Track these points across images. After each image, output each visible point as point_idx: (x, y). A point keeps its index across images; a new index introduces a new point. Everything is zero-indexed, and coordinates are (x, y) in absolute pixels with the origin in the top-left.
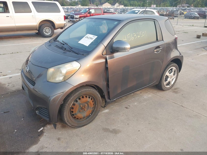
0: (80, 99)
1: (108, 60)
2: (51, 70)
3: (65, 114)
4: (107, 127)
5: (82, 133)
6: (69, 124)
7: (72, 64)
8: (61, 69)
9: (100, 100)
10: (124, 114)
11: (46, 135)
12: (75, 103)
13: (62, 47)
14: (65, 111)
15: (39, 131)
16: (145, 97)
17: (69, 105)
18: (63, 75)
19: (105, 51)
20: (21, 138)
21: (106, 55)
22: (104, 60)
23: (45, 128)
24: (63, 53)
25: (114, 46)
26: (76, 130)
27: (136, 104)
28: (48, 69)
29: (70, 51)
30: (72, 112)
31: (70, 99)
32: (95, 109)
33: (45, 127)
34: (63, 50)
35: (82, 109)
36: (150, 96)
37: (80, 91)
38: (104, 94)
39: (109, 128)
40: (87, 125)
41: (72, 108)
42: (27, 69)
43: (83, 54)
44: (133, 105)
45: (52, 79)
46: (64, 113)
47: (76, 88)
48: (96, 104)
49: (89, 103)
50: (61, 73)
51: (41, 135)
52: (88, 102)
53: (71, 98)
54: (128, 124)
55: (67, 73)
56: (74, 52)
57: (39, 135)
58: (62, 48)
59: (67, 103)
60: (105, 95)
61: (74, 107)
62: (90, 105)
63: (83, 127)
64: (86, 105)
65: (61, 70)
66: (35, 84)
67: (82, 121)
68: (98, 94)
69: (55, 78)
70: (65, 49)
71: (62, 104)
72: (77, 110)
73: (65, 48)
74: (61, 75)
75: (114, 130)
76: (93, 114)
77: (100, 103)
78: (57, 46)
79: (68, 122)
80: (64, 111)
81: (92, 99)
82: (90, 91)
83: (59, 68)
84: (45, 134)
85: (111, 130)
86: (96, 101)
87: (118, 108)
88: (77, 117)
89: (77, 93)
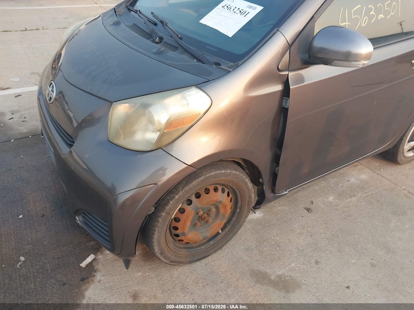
0: (198, 196)
1: (291, 88)
2: (121, 109)
3: (156, 236)
4: (262, 268)
5: (197, 283)
6: (165, 259)
7: (185, 98)
8: (151, 109)
9: (250, 197)
10: (303, 228)
11: (100, 281)
12: (186, 207)
13: (153, 31)
14: (157, 229)
15: (83, 264)
16: (353, 180)
17: (168, 213)
18: (159, 131)
19: (286, 57)
20: (35, 283)
21: (288, 70)
22: (279, 88)
23: (100, 257)
24: (155, 53)
25: (318, 44)
26: (179, 270)
27: (331, 199)
28: (111, 103)
29: (175, 48)
30: (176, 228)
31: (174, 200)
32: (234, 219)
33: (99, 253)
34: (154, 41)
35: (201, 218)
36: (364, 177)
37: (201, 176)
38: (261, 180)
39: (268, 271)
40: (210, 257)
41: (177, 220)
42: (53, 91)
43: (216, 61)
44: (324, 204)
45: (123, 137)
46: (154, 234)
47: (193, 170)
48: (239, 205)
49: (220, 206)
50: (151, 121)
51: (87, 278)
52: (220, 202)
53: (177, 197)
54: (317, 262)
55: (170, 124)
56: (186, 51)
57: (83, 280)
58: (149, 36)
59: (164, 208)
60: (265, 184)
61: (183, 217)
62: (222, 211)
63: (198, 263)
64: (214, 210)
65: (150, 112)
66: (74, 142)
67: (199, 248)
68: (246, 184)
69: (133, 133)
70: (161, 39)
71: (149, 213)
72: (188, 224)
73: (161, 35)
74: (150, 127)
75: (279, 277)
76: (227, 229)
77: (248, 204)
78: (135, 27)
79: (161, 254)
80: (154, 230)
81: (228, 195)
82: (230, 174)
83: (146, 106)
84: (98, 276)
85: (273, 278)
86: (239, 198)
87: (287, 208)
88: (185, 241)
89: (195, 183)
